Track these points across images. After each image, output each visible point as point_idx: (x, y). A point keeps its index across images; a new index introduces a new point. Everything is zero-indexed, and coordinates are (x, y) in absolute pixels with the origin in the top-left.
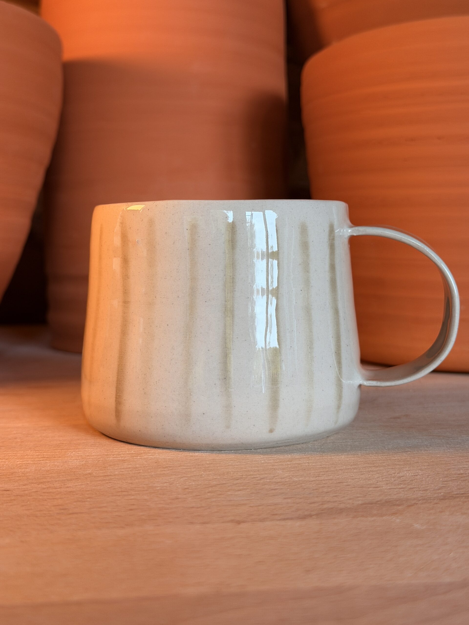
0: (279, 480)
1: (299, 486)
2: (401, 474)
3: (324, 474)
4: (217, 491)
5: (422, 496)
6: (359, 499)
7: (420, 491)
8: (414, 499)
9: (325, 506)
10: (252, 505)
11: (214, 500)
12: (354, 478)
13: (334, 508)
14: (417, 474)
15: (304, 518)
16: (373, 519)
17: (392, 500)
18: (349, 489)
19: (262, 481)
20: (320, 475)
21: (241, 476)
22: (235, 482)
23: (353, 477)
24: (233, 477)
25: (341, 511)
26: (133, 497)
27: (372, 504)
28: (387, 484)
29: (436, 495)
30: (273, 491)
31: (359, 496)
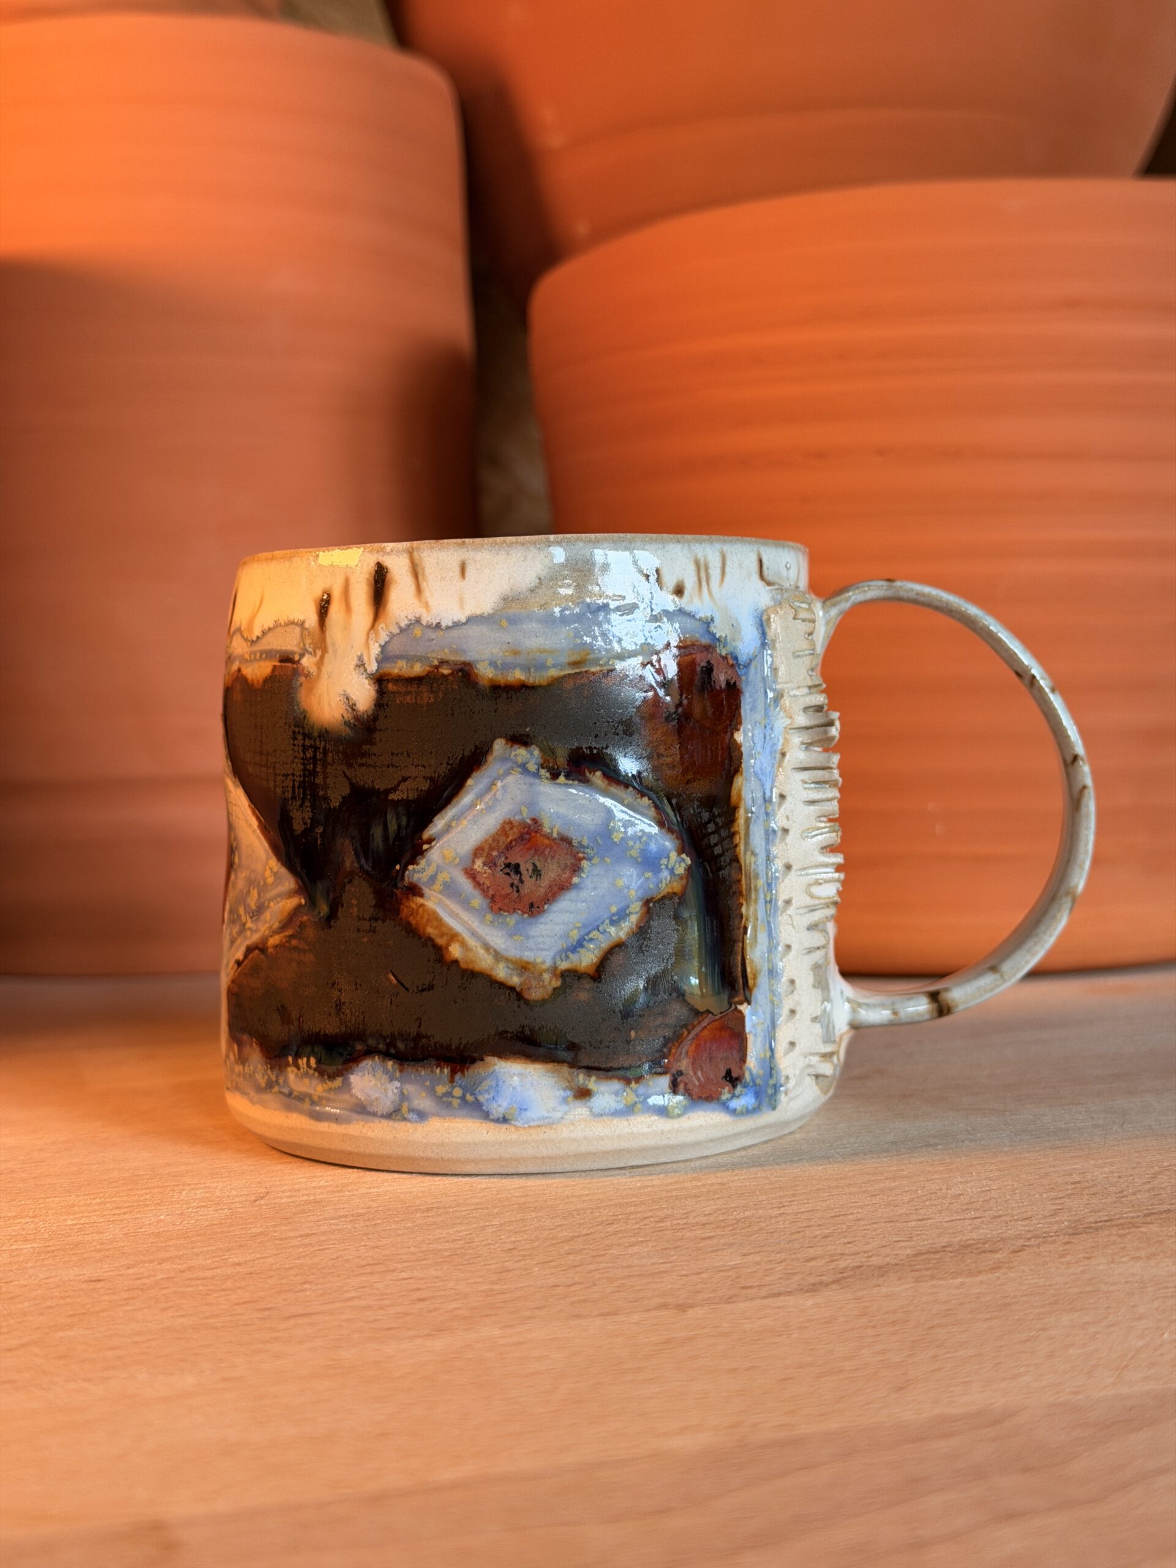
0: (704, 1219)
1: (756, 1228)
2: (954, 1191)
3: (793, 1201)
4: (584, 1249)
5: (1029, 1231)
6: (903, 1244)
7: (1017, 1220)
8: (1018, 1237)
9: (842, 1264)
10: (684, 1272)
11: (592, 1267)
12: (860, 1204)
13: (862, 1266)
14: (988, 1189)
15: (814, 1288)
16: (959, 1280)
17: (970, 1242)
18: (866, 1228)
19: (668, 1223)
20: (785, 1204)
21: (611, 1216)
22: (610, 1229)
23: (857, 1202)
24: (598, 1220)
25: (883, 1270)
26: (404, 1275)
27: (936, 1253)
28: (940, 1212)
29: (1055, 1227)
30: (707, 1242)
31: (898, 1239)
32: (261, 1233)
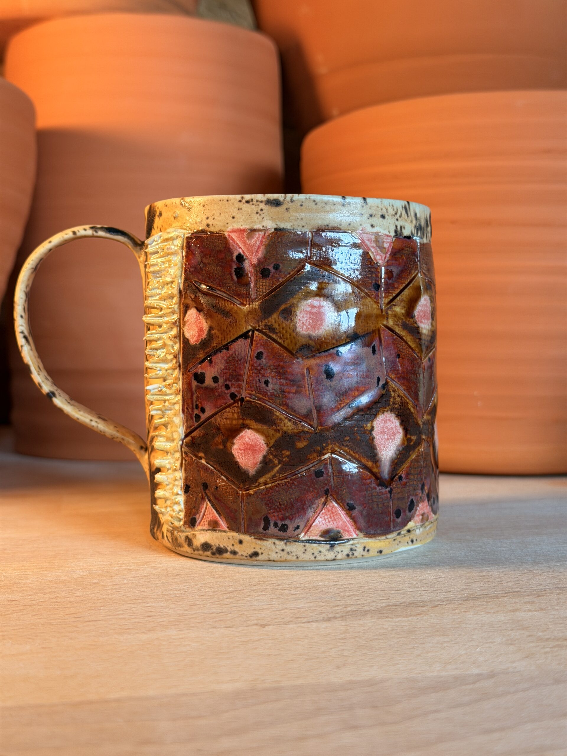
16: (398, 619)
18: (370, 593)
22: (252, 588)
28: (409, 587)
31: (382, 599)
32: (97, 583)
